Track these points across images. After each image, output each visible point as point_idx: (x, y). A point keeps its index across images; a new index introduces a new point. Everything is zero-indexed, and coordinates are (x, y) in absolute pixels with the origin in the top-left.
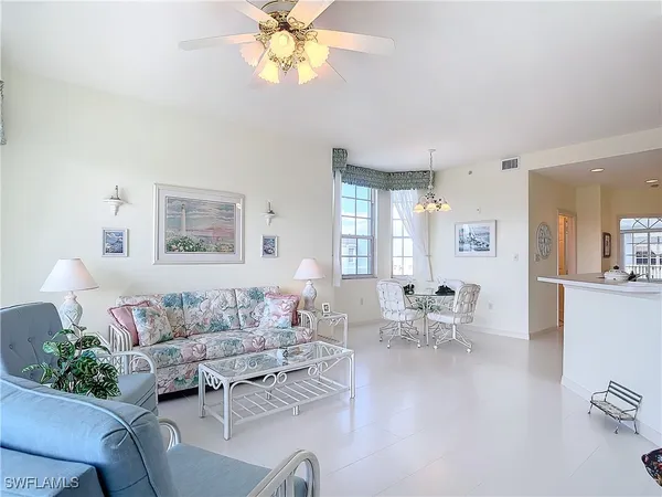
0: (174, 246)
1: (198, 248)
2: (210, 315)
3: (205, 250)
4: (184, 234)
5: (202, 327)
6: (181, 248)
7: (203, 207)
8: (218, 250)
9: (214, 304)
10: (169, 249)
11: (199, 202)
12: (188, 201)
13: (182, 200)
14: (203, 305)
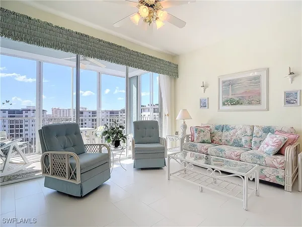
0: (226, 103)
1: (238, 103)
2: (234, 138)
3: (242, 104)
4: (230, 96)
5: (229, 142)
6: (229, 104)
7: (241, 82)
8: (250, 103)
9: (239, 132)
10: (224, 104)
11: (238, 79)
12: (233, 80)
13: (230, 81)
14: (232, 132)
